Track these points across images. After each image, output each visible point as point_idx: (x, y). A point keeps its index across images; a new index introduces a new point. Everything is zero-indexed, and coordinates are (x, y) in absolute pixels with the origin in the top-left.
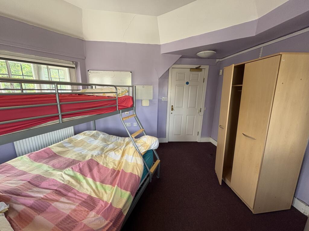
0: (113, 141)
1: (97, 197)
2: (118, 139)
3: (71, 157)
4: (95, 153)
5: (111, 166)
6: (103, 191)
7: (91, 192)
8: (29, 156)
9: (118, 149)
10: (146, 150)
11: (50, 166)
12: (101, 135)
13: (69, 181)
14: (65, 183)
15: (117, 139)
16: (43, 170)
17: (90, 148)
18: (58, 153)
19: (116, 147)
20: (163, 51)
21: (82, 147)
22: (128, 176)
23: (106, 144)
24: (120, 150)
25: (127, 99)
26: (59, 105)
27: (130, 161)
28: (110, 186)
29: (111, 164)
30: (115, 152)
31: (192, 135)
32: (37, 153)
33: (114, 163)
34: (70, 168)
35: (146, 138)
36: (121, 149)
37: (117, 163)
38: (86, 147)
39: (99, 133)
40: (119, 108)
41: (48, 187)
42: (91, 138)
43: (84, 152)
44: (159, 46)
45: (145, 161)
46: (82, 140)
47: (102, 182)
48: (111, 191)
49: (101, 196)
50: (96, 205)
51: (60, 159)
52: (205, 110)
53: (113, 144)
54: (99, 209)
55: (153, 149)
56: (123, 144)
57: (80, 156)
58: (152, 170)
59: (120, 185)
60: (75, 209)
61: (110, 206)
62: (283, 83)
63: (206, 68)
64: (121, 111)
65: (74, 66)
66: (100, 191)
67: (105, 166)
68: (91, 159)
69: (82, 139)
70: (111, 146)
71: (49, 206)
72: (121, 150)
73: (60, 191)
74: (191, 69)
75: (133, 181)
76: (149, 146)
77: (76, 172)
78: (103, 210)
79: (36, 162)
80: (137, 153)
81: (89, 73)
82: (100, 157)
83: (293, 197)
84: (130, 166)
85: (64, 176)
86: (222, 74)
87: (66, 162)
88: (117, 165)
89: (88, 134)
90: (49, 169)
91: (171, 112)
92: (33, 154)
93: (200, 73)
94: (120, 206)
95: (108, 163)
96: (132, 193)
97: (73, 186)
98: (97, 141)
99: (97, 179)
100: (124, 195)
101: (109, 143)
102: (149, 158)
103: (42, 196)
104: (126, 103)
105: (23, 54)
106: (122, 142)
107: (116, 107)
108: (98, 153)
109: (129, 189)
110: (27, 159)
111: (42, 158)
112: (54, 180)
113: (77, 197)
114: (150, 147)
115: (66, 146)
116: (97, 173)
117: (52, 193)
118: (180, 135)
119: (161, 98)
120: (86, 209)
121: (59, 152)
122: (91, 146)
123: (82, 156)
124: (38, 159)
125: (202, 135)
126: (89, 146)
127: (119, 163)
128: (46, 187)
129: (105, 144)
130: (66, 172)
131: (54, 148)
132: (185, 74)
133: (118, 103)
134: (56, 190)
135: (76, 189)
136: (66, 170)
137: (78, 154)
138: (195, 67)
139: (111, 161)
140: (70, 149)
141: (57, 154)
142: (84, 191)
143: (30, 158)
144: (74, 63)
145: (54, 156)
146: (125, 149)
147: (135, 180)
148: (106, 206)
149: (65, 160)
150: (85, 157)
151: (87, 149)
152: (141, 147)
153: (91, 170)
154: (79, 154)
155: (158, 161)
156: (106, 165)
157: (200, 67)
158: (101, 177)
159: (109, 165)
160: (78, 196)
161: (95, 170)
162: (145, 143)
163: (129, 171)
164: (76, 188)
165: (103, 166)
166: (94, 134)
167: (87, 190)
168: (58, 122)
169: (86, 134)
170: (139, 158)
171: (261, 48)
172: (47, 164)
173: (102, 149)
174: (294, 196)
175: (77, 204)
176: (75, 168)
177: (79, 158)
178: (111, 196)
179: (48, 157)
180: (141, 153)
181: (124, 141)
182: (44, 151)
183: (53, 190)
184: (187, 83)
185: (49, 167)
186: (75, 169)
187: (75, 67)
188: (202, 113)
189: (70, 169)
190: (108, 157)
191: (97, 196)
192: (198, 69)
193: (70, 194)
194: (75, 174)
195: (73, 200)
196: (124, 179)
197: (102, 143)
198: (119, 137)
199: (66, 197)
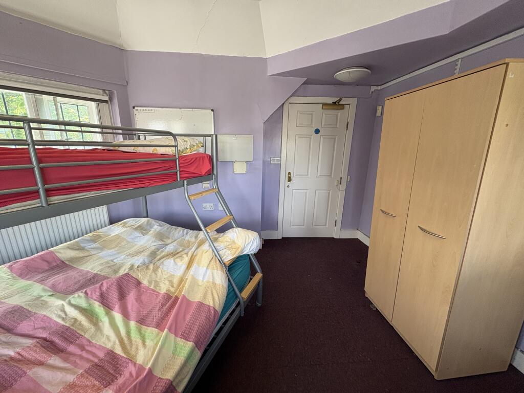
0: (176, 237)
1: (124, 355)
2: (187, 234)
3: (92, 269)
4: (138, 261)
5: (163, 288)
6: (139, 341)
7: (114, 343)
8: (10, 267)
9: (182, 253)
10: (235, 256)
11: (46, 287)
12: (156, 227)
13: (76, 320)
14: (67, 325)
15: (185, 234)
16: (30, 295)
17: (131, 251)
18: (68, 260)
19: (181, 249)
20: (272, 70)
21: (116, 249)
22: (193, 309)
23: (163, 243)
24: (185, 256)
25: (198, 159)
26: (36, 169)
27: (200, 278)
28: (155, 330)
29: (165, 284)
30: (176, 260)
31: (325, 225)
32: (26, 261)
33: (171, 282)
34: (82, 292)
35: (236, 233)
36: (187, 254)
37: (176, 281)
38: (125, 250)
39: (153, 222)
40: (182, 176)
41: (31, 333)
42: (136, 233)
43: (119, 259)
44: (264, 61)
45: (232, 278)
46: (118, 237)
47: (142, 321)
48: (155, 342)
49: (133, 353)
50: (119, 373)
51: (71, 273)
52: (349, 180)
53: (175, 243)
54: (124, 384)
55: (249, 253)
56: (195, 242)
57: (109, 267)
58: (246, 294)
59: (174, 330)
60: (74, 382)
61: (147, 375)
62: (507, 125)
63: (351, 103)
64: (185, 182)
65: (107, 98)
66: (133, 342)
67: (152, 287)
68: (127, 275)
69: (117, 235)
70: (170, 248)
71: (21, 376)
72: (187, 256)
73: (52, 342)
74: (324, 104)
75: (202, 319)
76: (241, 248)
77: (92, 301)
78: (131, 384)
79: (22, 278)
80: (216, 262)
81: (136, 112)
82: (144, 270)
83: (513, 348)
84: (200, 287)
85: (68, 309)
86: (380, 113)
87: (81, 278)
88: (175, 286)
89: (132, 224)
90: (43, 294)
91: (288, 183)
92: (18, 264)
93: (340, 113)
94: (170, 375)
95: (158, 280)
96: (197, 344)
97: (83, 331)
98: (147, 237)
99: (133, 314)
100: (181, 349)
101: (169, 241)
102: (241, 269)
103: (12, 353)
104: (197, 167)
105: (5, 74)
106: (193, 240)
107: (177, 175)
108: (144, 261)
109: (193, 337)
110: (6, 273)
111: (35, 271)
112: (45, 318)
113: (84, 354)
114: (242, 250)
115: (86, 248)
116: (134, 301)
117: (35, 346)
118: (303, 225)
119: (269, 158)
120: (97, 383)
121: (72, 260)
122: (133, 246)
123: (112, 267)
124: (28, 272)
125: (343, 227)
126: (131, 248)
127: (182, 280)
128: (27, 332)
129: (160, 243)
130: (73, 302)
131: (62, 251)
132: (312, 114)
133: (179, 167)
134: (45, 339)
135: (85, 336)
136: (73, 297)
137: (107, 263)
138: (330, 100)
139: (165, 277)
140: (93, 252)
141: (67, 263)
142: (101, 341)
143: (11, 271)
144: (107, 92)
145: (61, 266)
146: (195, 254)
147: (207, 318)
148: (140, 375)
149: (79, 274)
150: (119, 268)
151: (126, 252)
152: (224, 251)
153: (122, 296)
154: (109, 263)
155: (259, 276)
156: (155, 287)
157: (340, 100)
158: (141, 310)
159: (162, 285)
160: (88, 352)
161: (131, 298)
162: (234, 242)
163: (196, 298)
164: (87, 336)
165: (148, 288)
166: (142, 224)
167: (108, 338)
168: (38, 205)
169: (128, 225)
170: (220, 272)
171: (457, 61)
172: (42, 284)
173: (153, 254)
174: (517, 347)
175: (81, 371)
176: (92, 292)
177: (107, 270)
178: (152, 354)
179: (47, 268)
180: (225, 261)
181: (196, 237)
182: (41, 257)
183: (38, 340)
184: (317, 131)
185: (45, 290)
186: (91, 295)
187: (108, 100)
188: (343, 187)
189: (82, 295)
190: (160, 270)
191: (125, 353)
192: (337, 105)
193: (72, 348)
194: (90, 304)
195: (75, 362)
196: (185, 315)
197: (155, 242)
198: (190, 230)
199: (61, 354)
